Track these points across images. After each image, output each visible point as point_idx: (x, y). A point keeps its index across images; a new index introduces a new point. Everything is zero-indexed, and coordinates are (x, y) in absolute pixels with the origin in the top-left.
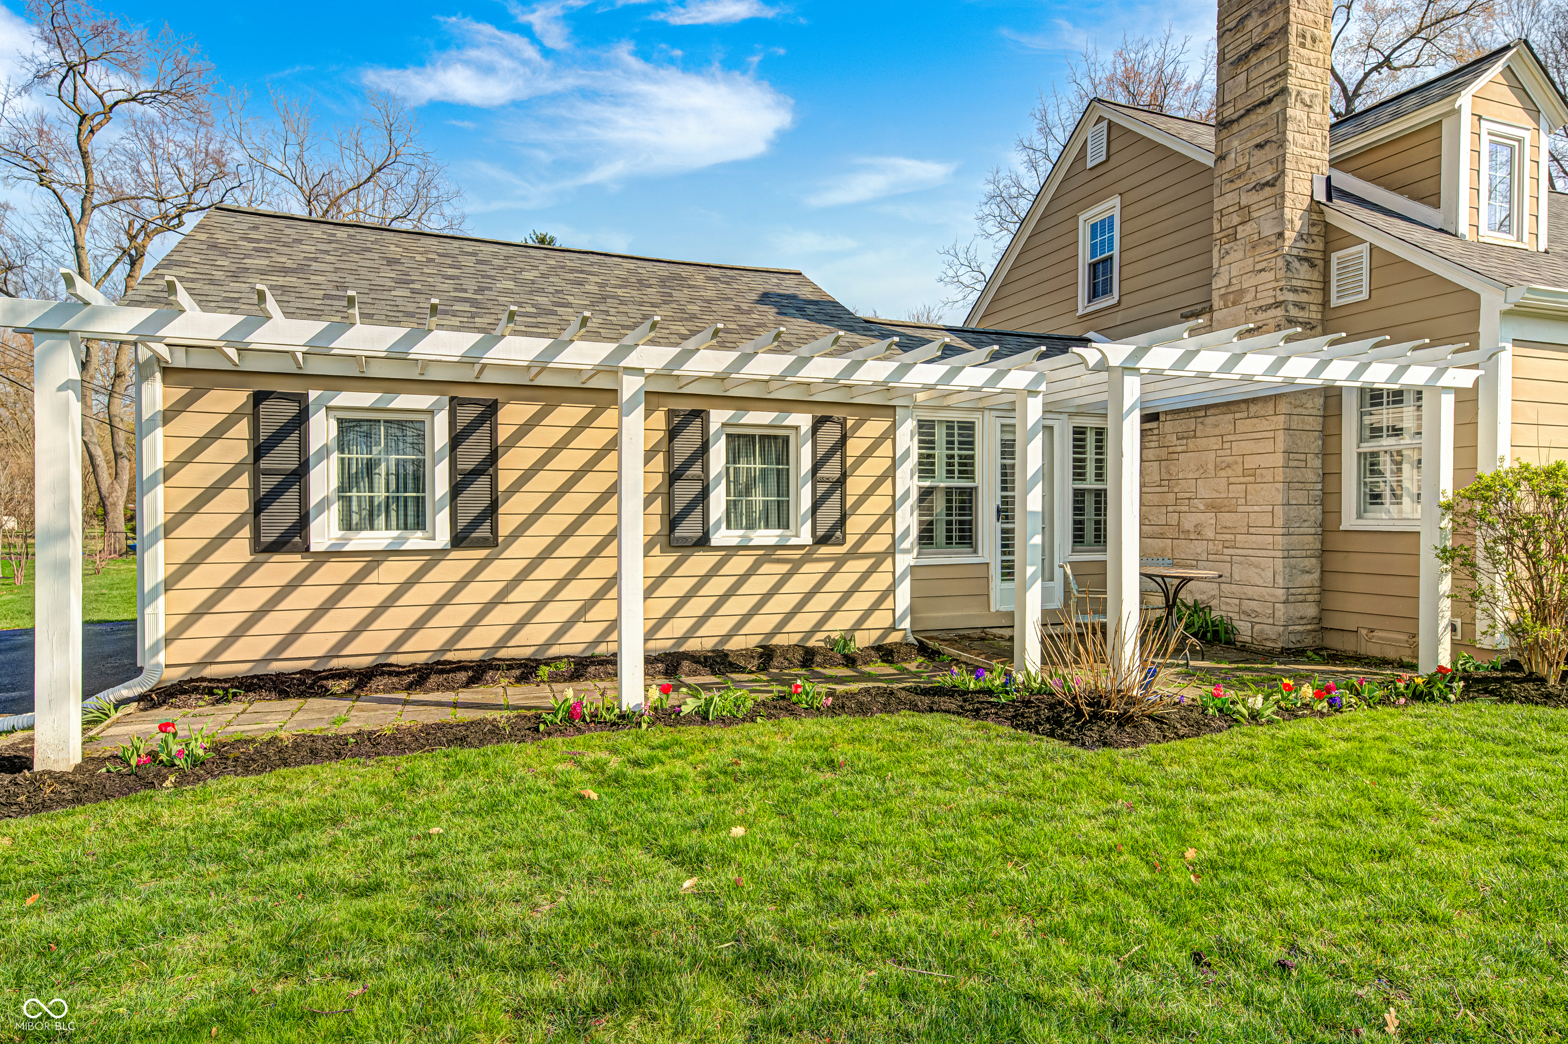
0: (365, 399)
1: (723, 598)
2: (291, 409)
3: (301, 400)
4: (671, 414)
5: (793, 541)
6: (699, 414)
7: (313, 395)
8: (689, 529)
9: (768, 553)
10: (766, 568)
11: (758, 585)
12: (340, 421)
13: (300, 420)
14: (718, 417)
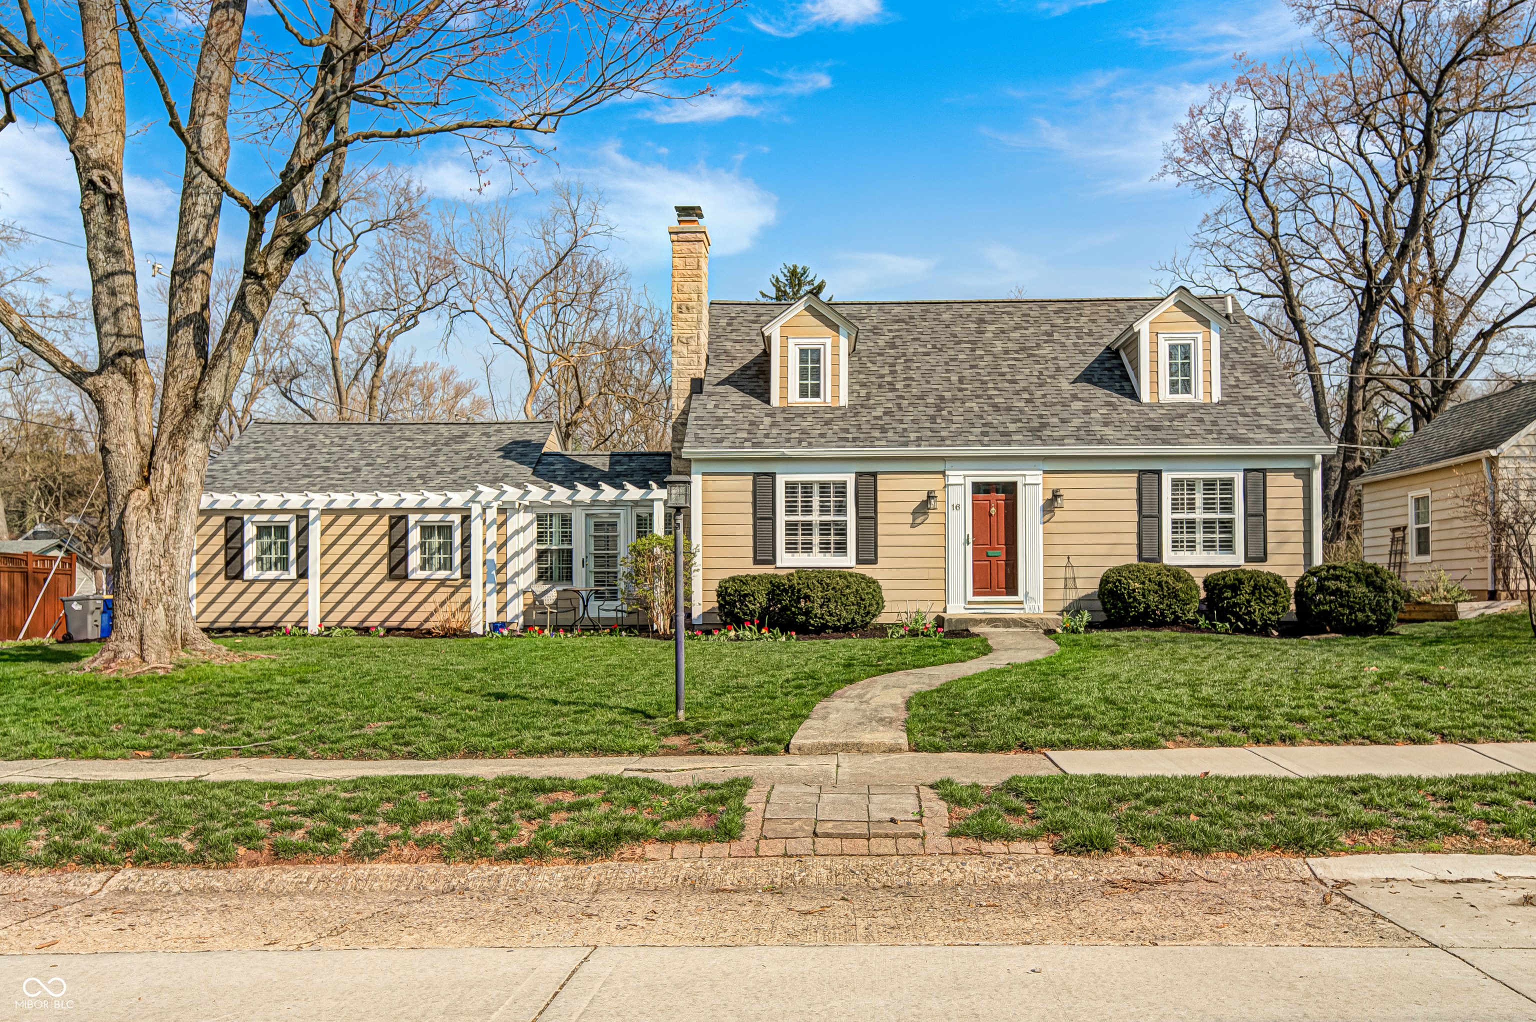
0: (264, 518)
1: (421, 604)
2: (239, 523)
3: (242, 519)
4: (391, 518)
5: (453, 577)
6: (405, 517)
7: (246, 517)
8: (399, 571)
9: (442, 582)
10: (441, 589)
11: (439, 597)
12: (258, 528)
13: (241, 529)
14: (412, 519)
